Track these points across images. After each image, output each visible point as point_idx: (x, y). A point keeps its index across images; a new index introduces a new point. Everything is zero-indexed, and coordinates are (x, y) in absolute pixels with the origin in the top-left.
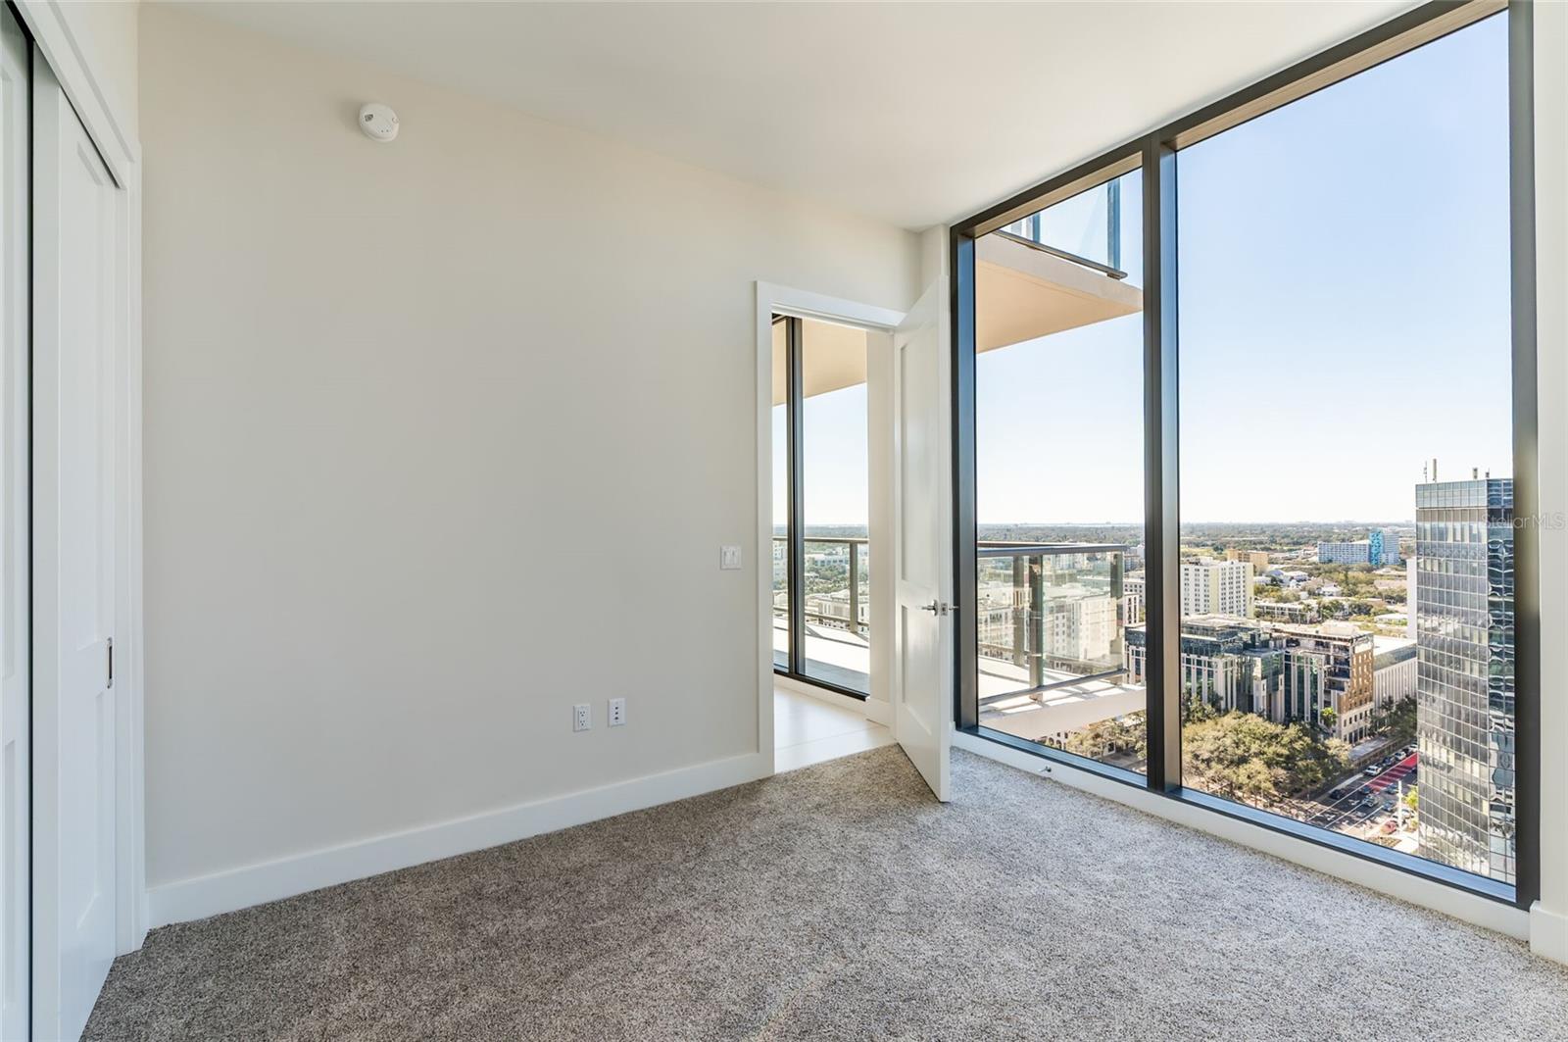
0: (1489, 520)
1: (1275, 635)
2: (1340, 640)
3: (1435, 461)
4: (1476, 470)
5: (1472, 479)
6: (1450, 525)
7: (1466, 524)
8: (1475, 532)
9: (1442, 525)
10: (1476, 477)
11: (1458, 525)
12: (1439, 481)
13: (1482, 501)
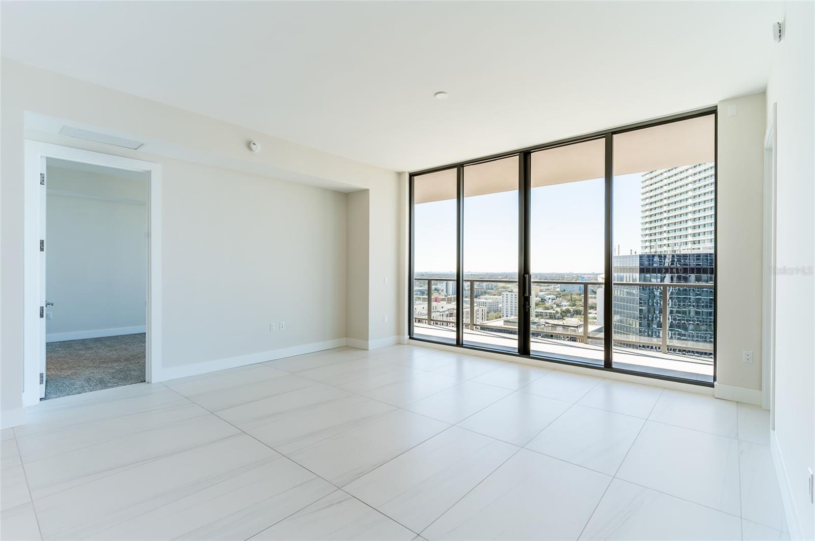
0: (640, 273)
1: (546, 325)
2: (573, 327)
3: (619, 246)
4: (631, 250)
5: (630, 254)
6: (625, 274)
7: (631, 274)
8: (634, 278)
9: (621, 274)
10: (631, 253)
11: (628, 275)
12: (621, 255)
13: (637, 264)
